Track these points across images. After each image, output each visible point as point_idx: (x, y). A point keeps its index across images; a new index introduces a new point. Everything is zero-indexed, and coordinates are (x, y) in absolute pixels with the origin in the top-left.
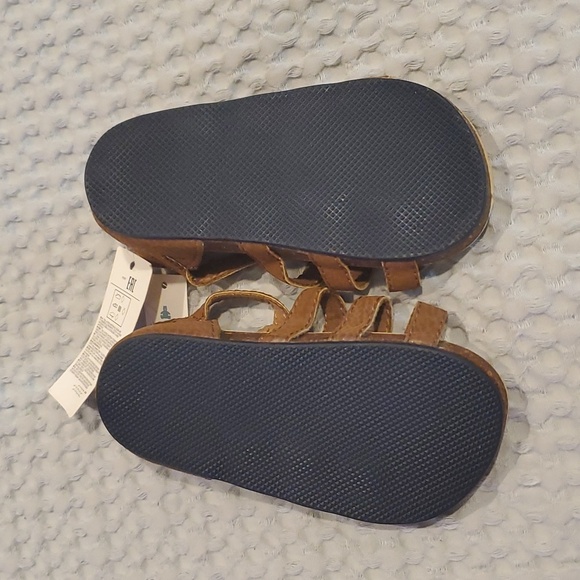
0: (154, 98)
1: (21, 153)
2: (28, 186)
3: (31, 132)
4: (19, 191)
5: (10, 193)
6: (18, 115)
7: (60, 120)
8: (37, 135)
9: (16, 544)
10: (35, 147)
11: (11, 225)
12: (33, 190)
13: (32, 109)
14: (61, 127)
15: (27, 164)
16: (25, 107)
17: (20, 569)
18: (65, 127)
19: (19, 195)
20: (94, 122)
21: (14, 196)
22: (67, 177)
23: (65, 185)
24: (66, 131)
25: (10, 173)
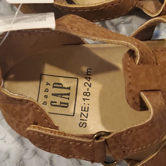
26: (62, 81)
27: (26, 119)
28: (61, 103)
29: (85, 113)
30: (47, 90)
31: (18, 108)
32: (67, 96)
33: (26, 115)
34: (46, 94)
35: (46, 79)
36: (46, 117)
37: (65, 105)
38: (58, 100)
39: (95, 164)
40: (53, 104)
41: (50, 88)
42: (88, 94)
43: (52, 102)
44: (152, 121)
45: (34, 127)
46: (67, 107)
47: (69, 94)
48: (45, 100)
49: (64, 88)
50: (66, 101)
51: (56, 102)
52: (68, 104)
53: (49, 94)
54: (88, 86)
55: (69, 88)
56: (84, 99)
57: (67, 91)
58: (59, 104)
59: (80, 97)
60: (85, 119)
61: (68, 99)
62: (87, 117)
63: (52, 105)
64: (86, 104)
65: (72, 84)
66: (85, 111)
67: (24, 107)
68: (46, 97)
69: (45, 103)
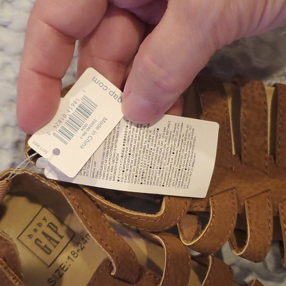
28: (45, 246)
29: (61, 271)
30: (40, 225)
32: (55, 244)
37: (48, 251)
38: (45, 241)
40: (38, 242)
41: (45, 224)
42: (75, 255)
43: (38, 239)
47: (58, 243)
48: (33, 233)
49: (57, 234)
50: (51, 247)
51: (41, 242)
52: (51, 251)
53: (40, 230)
54: (79, 248)
55: (62, 237)
56: (69, 258)
58: (43, 246)
59: (67, 253)
60: (58, 277)
61: (55, 247)
62: (60, 277)
64: (68, 263)
66: (63, 269)
68: (35, 230)
69: (30, 236)
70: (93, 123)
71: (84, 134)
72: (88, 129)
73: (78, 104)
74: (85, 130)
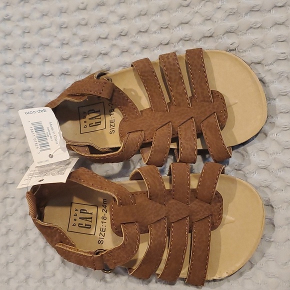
0: (164, 12)
1: (74, 34)
2: (77, 54)
3: (83, 22)
4: (70, 56)
5: (65, 57)
6: (75, 12)
7: (103, 18)
8: (86, 25)
9: (44, 261)
10: (83, 32)
11: (63, 76)
12: (80, 57)
13: (85, 9)
14: (102, 22)
15: (78, 41)
16: (80, 7)
17: (44, 277)
18: (105, 22)
19: (70, 59)
20: (123, 21)
21: (67, 59)
22: (103, 52)
23: (100, 57)
24: (105, 25)
25: (65, 45)
26: (86, 208)
27: (55, 238)
28: (86, 225)
29: (103, 233)
30: (76, 215)
31: (49, 231)
32: (90, 220)
33: (55, 236)
34: (75, 217)
35: (74, 206)
36: (67, 238)
37: (89, 227)
38: (84, 222)
39: (96, 270)
40: (80, 225)
41: (78, 213)
42: (105, 218)
43: (79, 224)
44: (124, 244)
45: (60, 245)
46: (90, 228)
47: (91, 218)
48: (74, 222)
49: (88, 213)
50: (89, 223)
51: (82, 224)
52: (90, 226)
53: (77, 218)
54: (105, 212)
55: (91, 214)
56: (102, 222)
57: (89, 216)
58: (84, 226)
59: (100, 220)
60: (103, 237)
61: (91, 221)
62: (104, 236)
63: (79, 227)
64: (104, 226)
65: (93, 210)
66: (103, 231)
67: (53, 231)
68: (75, 220)
69: (74, 225)
70: (49, 130)
71: (51, 138)
72: (50, 134)
73: (34, 129)
74: (49, 136)
